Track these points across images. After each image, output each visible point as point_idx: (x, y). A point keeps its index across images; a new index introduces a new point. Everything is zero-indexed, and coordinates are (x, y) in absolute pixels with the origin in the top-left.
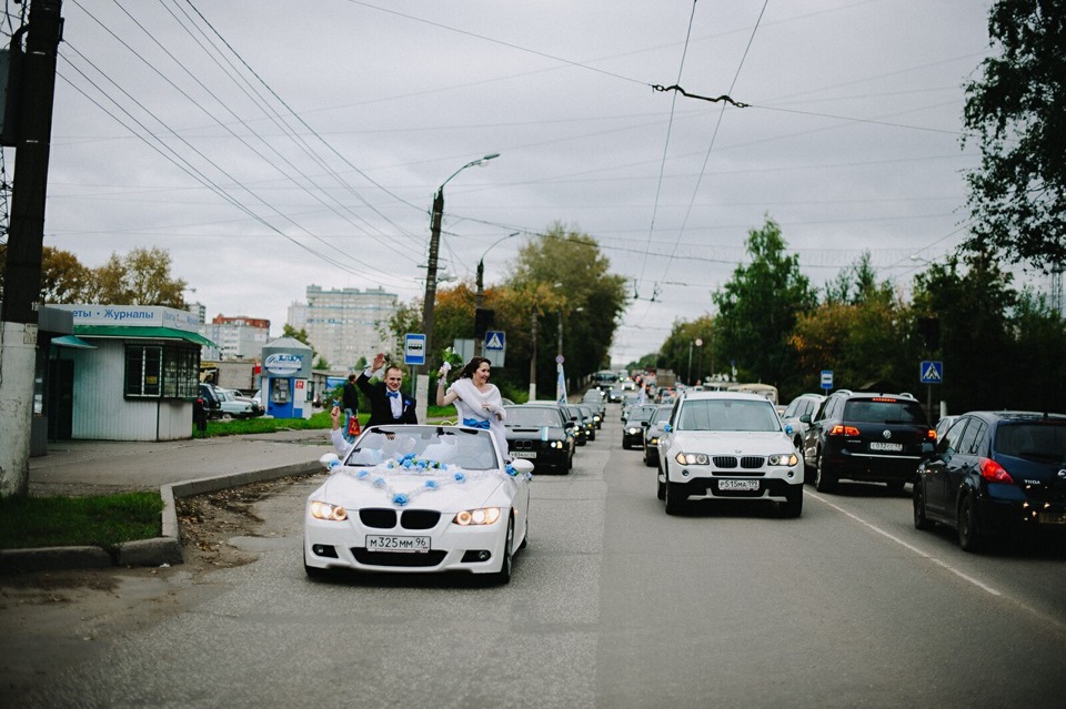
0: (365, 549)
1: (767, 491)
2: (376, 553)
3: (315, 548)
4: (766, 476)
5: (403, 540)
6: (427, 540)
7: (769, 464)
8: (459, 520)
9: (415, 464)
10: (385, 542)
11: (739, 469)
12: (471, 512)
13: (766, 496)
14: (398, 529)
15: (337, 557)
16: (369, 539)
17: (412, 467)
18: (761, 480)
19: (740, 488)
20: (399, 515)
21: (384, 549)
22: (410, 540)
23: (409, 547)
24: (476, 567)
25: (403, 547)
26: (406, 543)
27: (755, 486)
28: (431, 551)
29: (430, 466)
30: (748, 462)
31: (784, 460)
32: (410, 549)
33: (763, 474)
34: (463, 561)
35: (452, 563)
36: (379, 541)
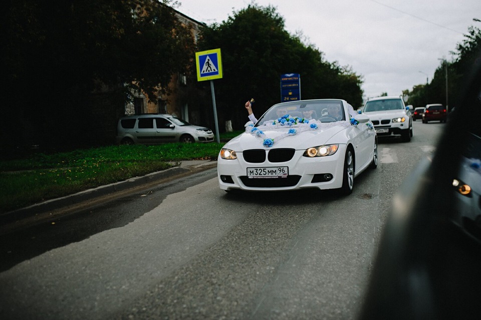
0: (247, 177)
1: (392, 133)
2: (253, 179)
3: (222, 177)
4: (392, 127)
5: (270, 169)
6: (286, 169)
7: (393, 122)
8: (309, 153)
9: (288, 121)
10: (259, 172)
11: (380, 125)
12: (317, 148)
13: (392, 135)
14: (267, 163)
15: (233, 183)
16: (249, 170)
17: (286, 123)
18: (389, 129)
19: (381, 132)
20: (267, 153)
21: (259, 176)
22: (274, 169)
23: (274, 174)
24: (323, 186)
25: (270, 175)
26: (272, 172)
27: (387, 131)
28: (289, 176)
29: (297, 122)
30: (384, 122)
31: (399, 120)
32: (275, 176)
33: (390, 126)
34: (312, 182)
35: (306, 183)
36: (255, 172)
